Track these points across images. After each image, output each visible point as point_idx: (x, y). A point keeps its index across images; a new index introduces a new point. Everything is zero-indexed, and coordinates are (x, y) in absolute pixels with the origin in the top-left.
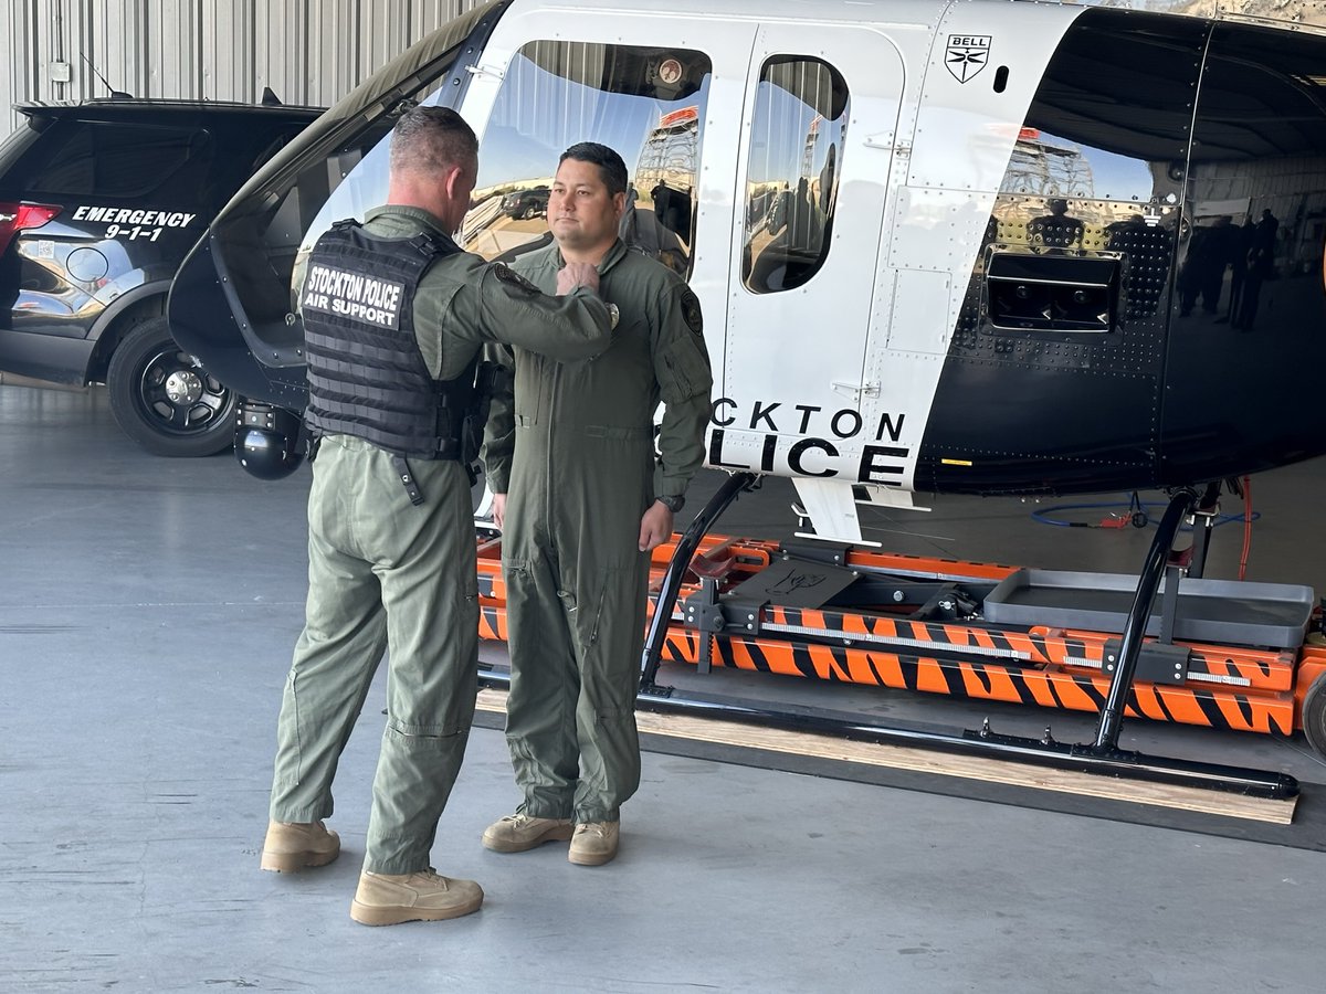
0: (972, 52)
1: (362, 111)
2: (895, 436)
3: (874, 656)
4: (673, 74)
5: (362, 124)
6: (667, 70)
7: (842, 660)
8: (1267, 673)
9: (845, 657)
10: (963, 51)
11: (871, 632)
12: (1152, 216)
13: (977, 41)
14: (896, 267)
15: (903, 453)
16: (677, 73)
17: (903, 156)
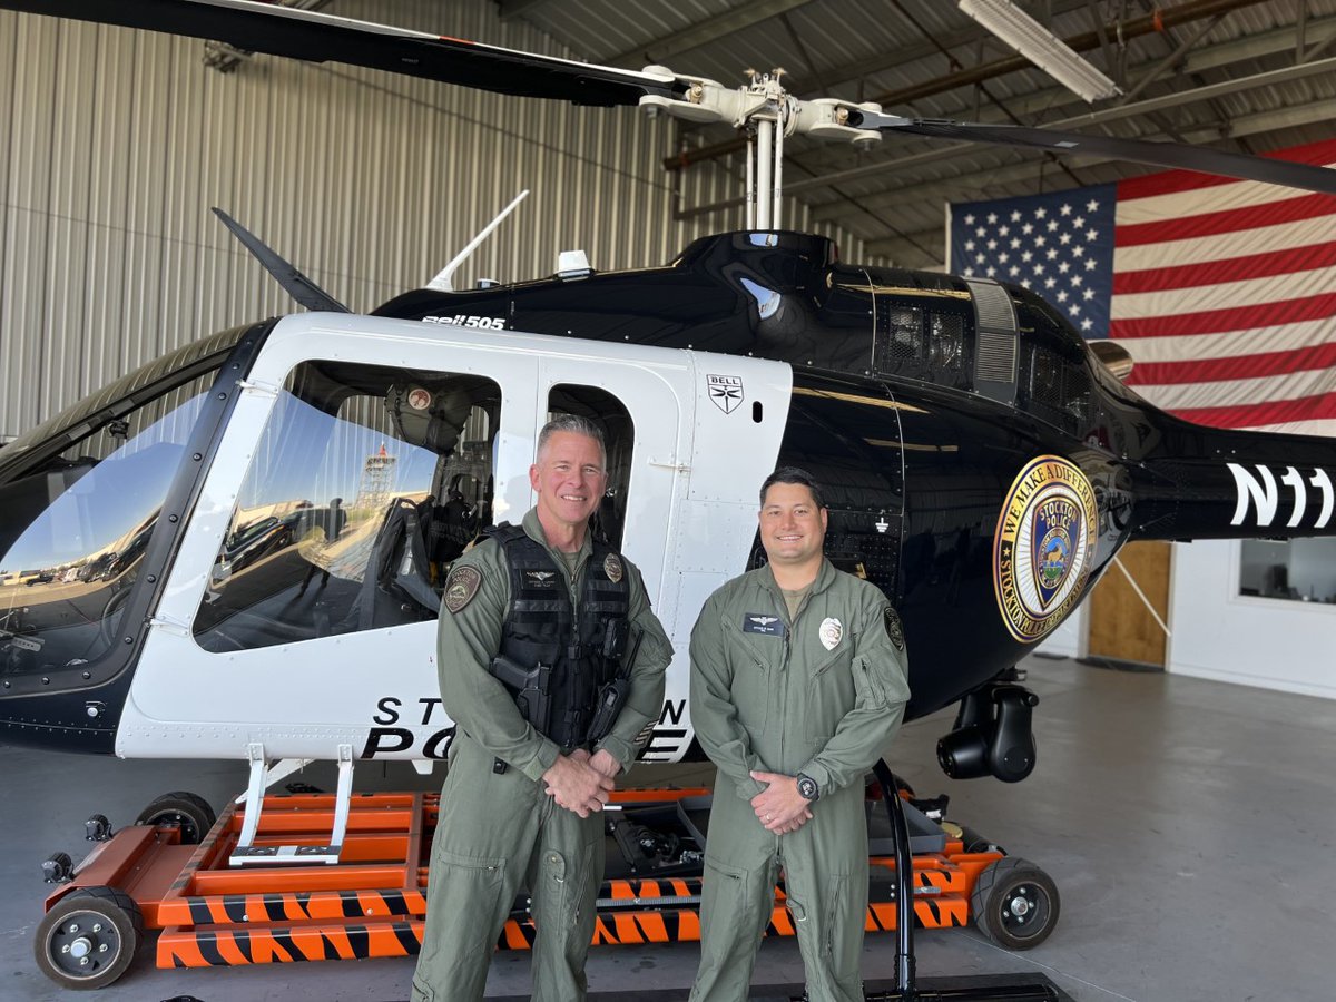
0: (729, 389)
1: (66, 430)
2: (675, 720)
3: (640, 917)
4: (422, 402)
5: (66, 442)
6: (416, 398)
7: (611, 926)
8: (949, 878)
9: (614, 922)
10: (723, 388)
11: (637, 895)
12: (882, 524)
13: (730, 381)
14: (680, 569)
15: (681, 734)
16: (426, 401)
17: (685, 474)
